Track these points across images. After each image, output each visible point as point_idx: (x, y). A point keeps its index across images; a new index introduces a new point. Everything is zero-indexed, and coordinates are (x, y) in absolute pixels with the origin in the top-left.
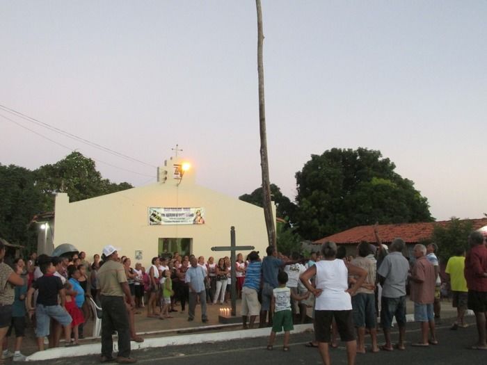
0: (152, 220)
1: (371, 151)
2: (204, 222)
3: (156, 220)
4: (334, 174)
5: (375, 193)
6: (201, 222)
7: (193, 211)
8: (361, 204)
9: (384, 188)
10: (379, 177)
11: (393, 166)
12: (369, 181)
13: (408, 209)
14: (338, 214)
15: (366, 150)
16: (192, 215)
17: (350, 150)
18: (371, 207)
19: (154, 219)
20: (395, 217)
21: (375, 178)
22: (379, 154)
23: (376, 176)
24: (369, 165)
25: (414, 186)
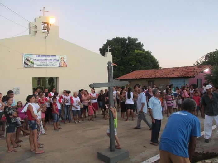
0: (26, 64)
1: (133, 38)
2: (66, 66)
3: (29, 63)
4: (118, 48)
5: (137, 56)
6: (64, 65)
7: (58, 57)
8: (131, 61)
9: (141, 54)
10: (137, 50)
11: (143, 45)
12: (133, 51)
13: (151, 63)
14: (120, 66)
16: (58, 61)
17: (124, 38)
18: (135, 63)
19: (28, 63)
20: (146, 67)
21: (136, 50)
24: (133, 45)
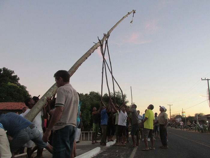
5: (9, 89)
9: (14, 87)
10: (11, 82)
11: (18, 79)
12: (7, 83)
13: (24, 98)
15: (7, 69)
18: (6, 95)
21: (9, 83)
22: (13, 72)
23: (10, 81)
24: (7, 76)
25: (26, 89)
